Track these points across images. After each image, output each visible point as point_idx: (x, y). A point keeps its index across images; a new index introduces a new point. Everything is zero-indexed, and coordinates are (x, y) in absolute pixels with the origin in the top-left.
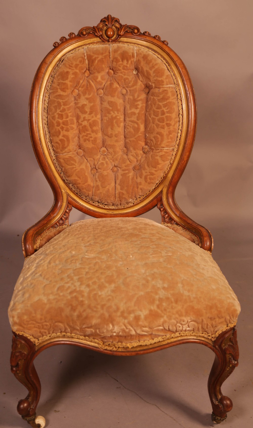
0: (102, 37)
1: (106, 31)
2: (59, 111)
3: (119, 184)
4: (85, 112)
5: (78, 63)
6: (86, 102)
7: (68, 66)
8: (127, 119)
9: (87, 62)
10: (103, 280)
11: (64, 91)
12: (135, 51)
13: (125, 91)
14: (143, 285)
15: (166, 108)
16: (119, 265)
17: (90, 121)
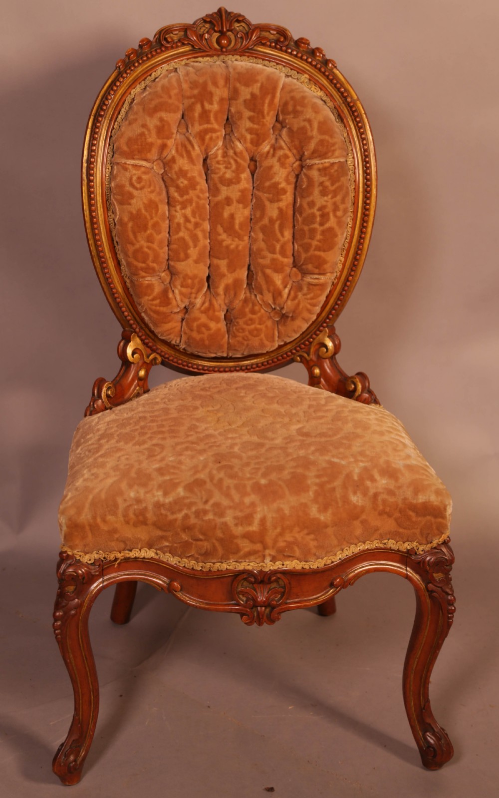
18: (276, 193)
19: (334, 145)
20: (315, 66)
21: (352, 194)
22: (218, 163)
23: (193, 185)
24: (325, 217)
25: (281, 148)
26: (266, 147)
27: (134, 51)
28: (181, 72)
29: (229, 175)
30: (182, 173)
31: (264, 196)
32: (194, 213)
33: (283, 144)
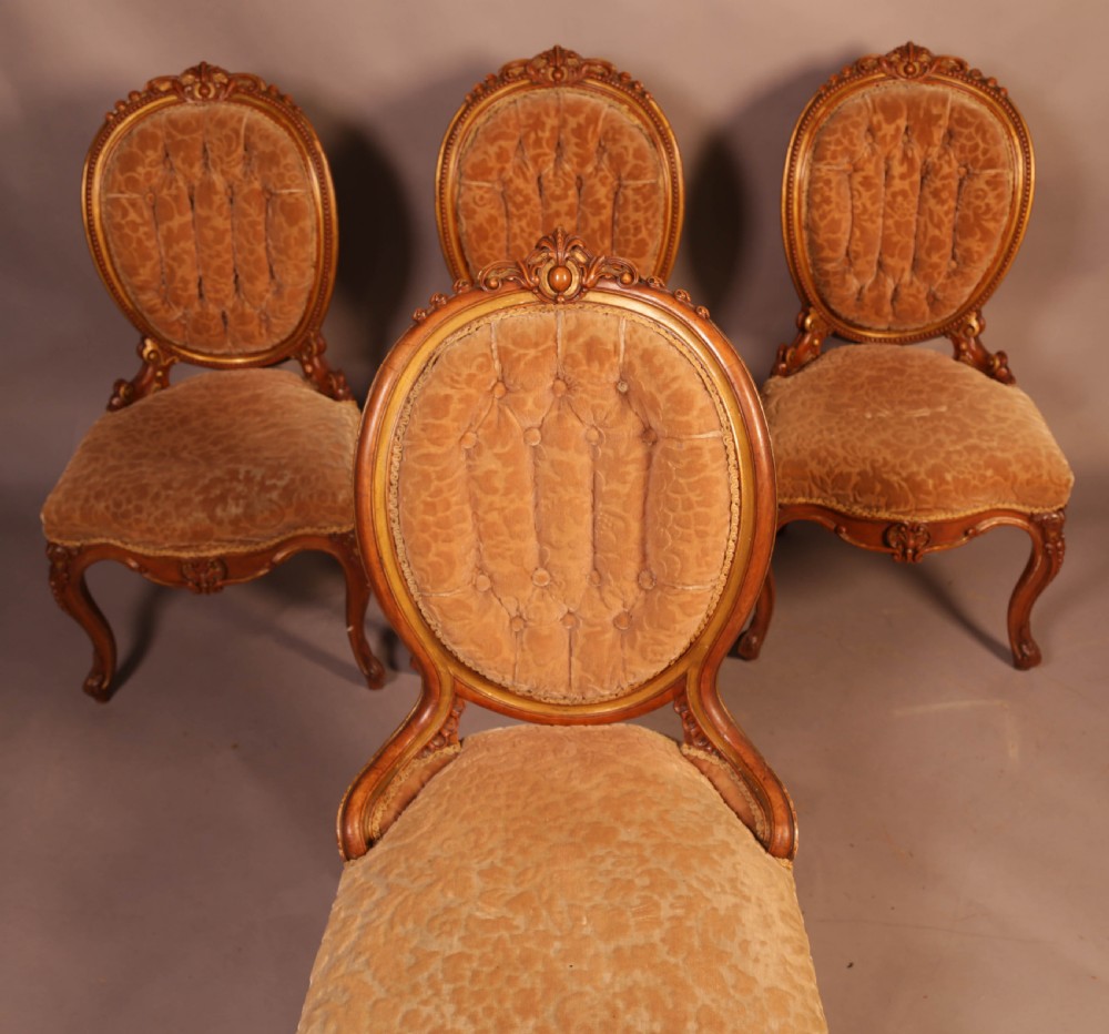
0: (540, 291)
1: (551, 273)
2: (427, 493)
3: (578, 658)
4: (495, 491)
5: (473, 370)
6: (494, 465)
7: (448, 380)
8: (600, 506)
9: (497, 365)
10: (508, 1005)
11: (439, 445)
12: (622, 339)
13: (596, 433)
14: (604, 1024)
15: (698, 492)
16: (552, 953)
17: (507, 511)
18: (598, 208)
19: (645, 168)
20: (634, 98)
21: (662, 209)
22: (549, 181)
23: (527, 200)
24: (637, 230)
25: (602, 170)
26: (589, 169)
27: (481, 86)
28: (519, 104)
29: (558, 192)
30: (518, 191)
31: (588, 211)
32: (528, 225)
33: (603, 166)
